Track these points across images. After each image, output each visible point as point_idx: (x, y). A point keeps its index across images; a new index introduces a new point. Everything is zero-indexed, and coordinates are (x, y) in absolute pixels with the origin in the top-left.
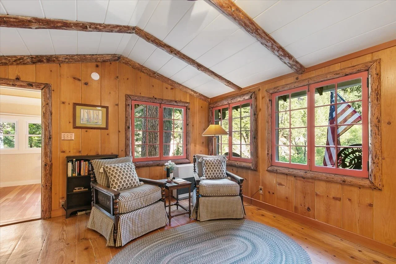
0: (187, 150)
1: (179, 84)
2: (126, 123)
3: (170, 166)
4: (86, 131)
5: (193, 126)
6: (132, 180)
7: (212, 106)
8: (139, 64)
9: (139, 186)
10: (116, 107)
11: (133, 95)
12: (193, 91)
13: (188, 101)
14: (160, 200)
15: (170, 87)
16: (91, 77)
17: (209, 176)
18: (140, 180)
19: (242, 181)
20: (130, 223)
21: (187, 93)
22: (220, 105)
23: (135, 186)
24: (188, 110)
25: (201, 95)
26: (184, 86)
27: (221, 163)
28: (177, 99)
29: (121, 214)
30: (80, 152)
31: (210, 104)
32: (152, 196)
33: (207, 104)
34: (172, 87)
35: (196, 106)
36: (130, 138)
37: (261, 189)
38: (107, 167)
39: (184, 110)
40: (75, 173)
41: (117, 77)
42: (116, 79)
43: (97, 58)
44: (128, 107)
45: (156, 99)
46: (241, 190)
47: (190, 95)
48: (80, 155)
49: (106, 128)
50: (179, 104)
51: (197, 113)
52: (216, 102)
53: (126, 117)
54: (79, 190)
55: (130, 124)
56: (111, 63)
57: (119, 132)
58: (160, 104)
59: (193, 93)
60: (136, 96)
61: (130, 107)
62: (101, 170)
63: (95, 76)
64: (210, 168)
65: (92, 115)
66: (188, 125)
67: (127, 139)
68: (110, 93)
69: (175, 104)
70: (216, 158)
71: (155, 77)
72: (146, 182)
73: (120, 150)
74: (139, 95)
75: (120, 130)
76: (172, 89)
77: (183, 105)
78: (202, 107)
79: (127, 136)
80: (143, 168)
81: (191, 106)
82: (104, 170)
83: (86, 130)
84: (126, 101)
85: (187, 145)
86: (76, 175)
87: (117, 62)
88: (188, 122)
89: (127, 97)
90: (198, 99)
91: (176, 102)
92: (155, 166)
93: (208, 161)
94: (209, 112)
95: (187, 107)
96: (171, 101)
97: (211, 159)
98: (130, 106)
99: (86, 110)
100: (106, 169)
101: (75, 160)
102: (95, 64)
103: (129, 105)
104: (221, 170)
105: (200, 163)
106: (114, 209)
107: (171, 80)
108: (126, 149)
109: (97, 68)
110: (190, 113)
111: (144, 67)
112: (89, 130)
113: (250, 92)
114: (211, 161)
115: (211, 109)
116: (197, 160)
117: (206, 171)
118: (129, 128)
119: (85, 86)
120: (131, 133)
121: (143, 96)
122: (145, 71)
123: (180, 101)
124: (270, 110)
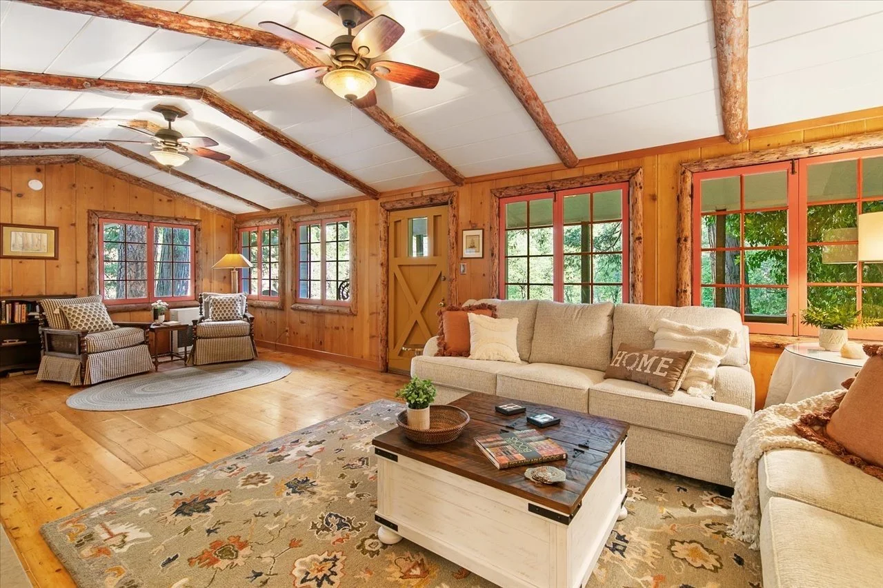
0: (195, 287)
1: (181, 194)
2: (89, 250)
3: (159, 306)
4: (21, 262)
5: (207, 253)
6: (102, 322)
7: (238, 226)
8: (111, 168)
9: (112, 329)
10: (72, 227)
11: (101, 211)
12: (206, 204)
13: (198, 218)
14: (142, 343)
15: (165, 198)
16: (28, 187)
17: (216, 318)
18: (115, 324)
19: (252, 319)
20: (101, 362)
21: (195, 206)
22: (248, 226)
23: (107, 329)
24: (197, 231)
25: (218, 209)
26: (190, 197)
27: (235, 302)
28: (178, 216)
29: (90, 353)
30: (10, 291)
31: (236, 222)
32: (131, 337)
33: (232, 221)
34: (169, 199)
35: (213, 225)
36: (96, 271)
37: (287, 331)
38: (65, 308)
39: (191, 232)
40: (6, 320)
41: (74, 186)
42: (71, 188)
43: (40, 160)
44: (92, 228)
45: (141, 215)
46: (251, 330)
47: (202, 209)
48: (10, 295)
49: (56, 258)
50: (181, 223)
51: (215, 235)
52: (243, 222)
53: (89, 242)
54: (11, 343)
55: (97, 252)
56: (62, 166)
57: (77, 262)
58: (149, 222)
59: (205, 206)
60: (106, 212)
61: (97, 229)
62: (57, 311)
63: (36, 185)
64: (219, 308)
65: (30, 241)
66: (197, 252)
67: (91, 272)
68: (61, 208)
69: (175, 222)
70: (229, 297)
71: (139, 185)
72: (122, 325)
73: (79, 288)
74: (112, 210)
75: (79, 260)
76: (169, 201)
77: (190, 223)
78: (222, 226)
79: (91, 268)
80: (118, 314)
81: (201, 225)
82: (61, 311)
83: (20, 260)
84: (88, 219)
85: (195, 281)
86: (8, 322)
87: (74, 164)
88: (197, 247)
89: (91, 213)
90: (215, 215)
91: (176, 220)
92: (139, 311)
93: (217, 300)
94: (234, 234)
95: (195, 226)
96: (168, 218)
97: (221, 298)
98: (97, 226)
99: (21, 233)
100: (63, 310)
101: (4, 301)
102: (34, 167)
103: (94, 225)
104: (233, 311)
105: (207, 303)
106: (80, 348)
107: (167, 189)
108: (89, 287)
109: (39, 173)
110: (201, 235)
111: (120, 172)
112: (24, 261)
113: (278, 216)
114: (221, 300)
115: (237, 230)
116: (204, 300)
117: (213, 312)
118: (94, 257)
119: (19, 198)
120: (98, 265)
121: (118, 211)
122: (121, 177)
123: (184, 219)
124: (294, 241)
